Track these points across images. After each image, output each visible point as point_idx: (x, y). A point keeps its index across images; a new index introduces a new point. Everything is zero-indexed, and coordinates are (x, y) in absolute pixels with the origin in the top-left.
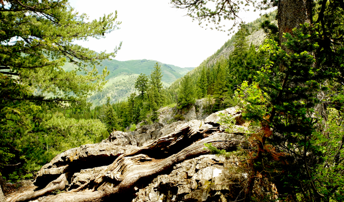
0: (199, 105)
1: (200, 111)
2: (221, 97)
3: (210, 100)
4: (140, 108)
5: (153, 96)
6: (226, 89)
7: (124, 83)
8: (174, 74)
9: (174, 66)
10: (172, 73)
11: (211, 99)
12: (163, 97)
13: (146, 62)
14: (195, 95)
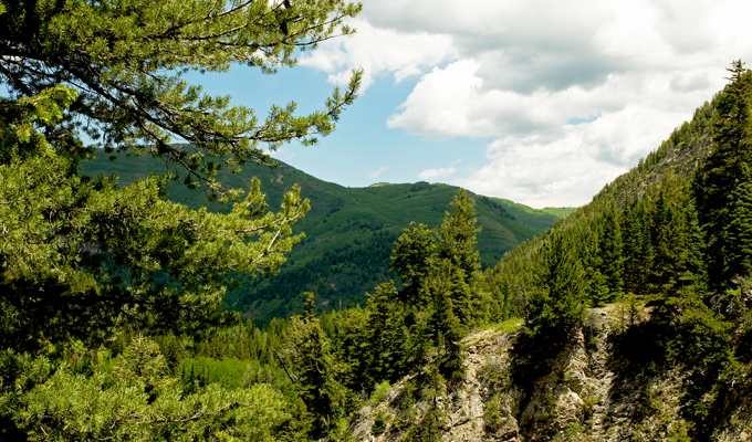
0: (599, 325)
1: (599, 345)
2: (672, 300)
3: (633, 312)
4: (406, 332)
5: (448, 293)
6: (687, 276)
7: (359, 252)
8: (509, 227)
9: (512, 203)
10: (504, 224)
11: (638, 308)
12: (480, 298)
13: (426, 191)
14: (582, 293)
